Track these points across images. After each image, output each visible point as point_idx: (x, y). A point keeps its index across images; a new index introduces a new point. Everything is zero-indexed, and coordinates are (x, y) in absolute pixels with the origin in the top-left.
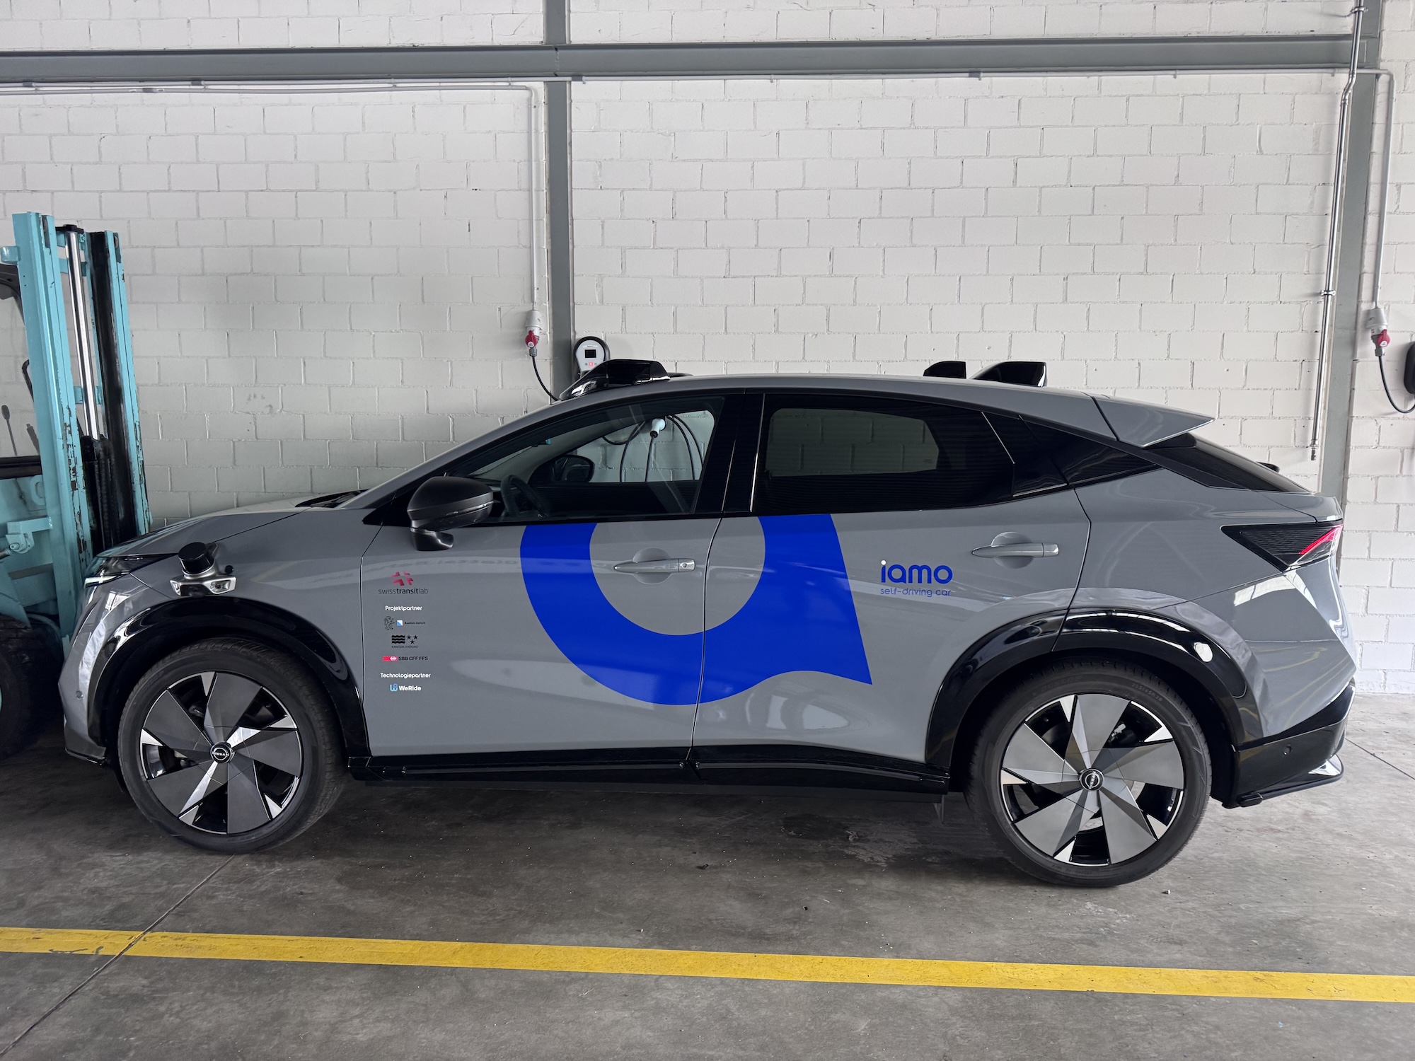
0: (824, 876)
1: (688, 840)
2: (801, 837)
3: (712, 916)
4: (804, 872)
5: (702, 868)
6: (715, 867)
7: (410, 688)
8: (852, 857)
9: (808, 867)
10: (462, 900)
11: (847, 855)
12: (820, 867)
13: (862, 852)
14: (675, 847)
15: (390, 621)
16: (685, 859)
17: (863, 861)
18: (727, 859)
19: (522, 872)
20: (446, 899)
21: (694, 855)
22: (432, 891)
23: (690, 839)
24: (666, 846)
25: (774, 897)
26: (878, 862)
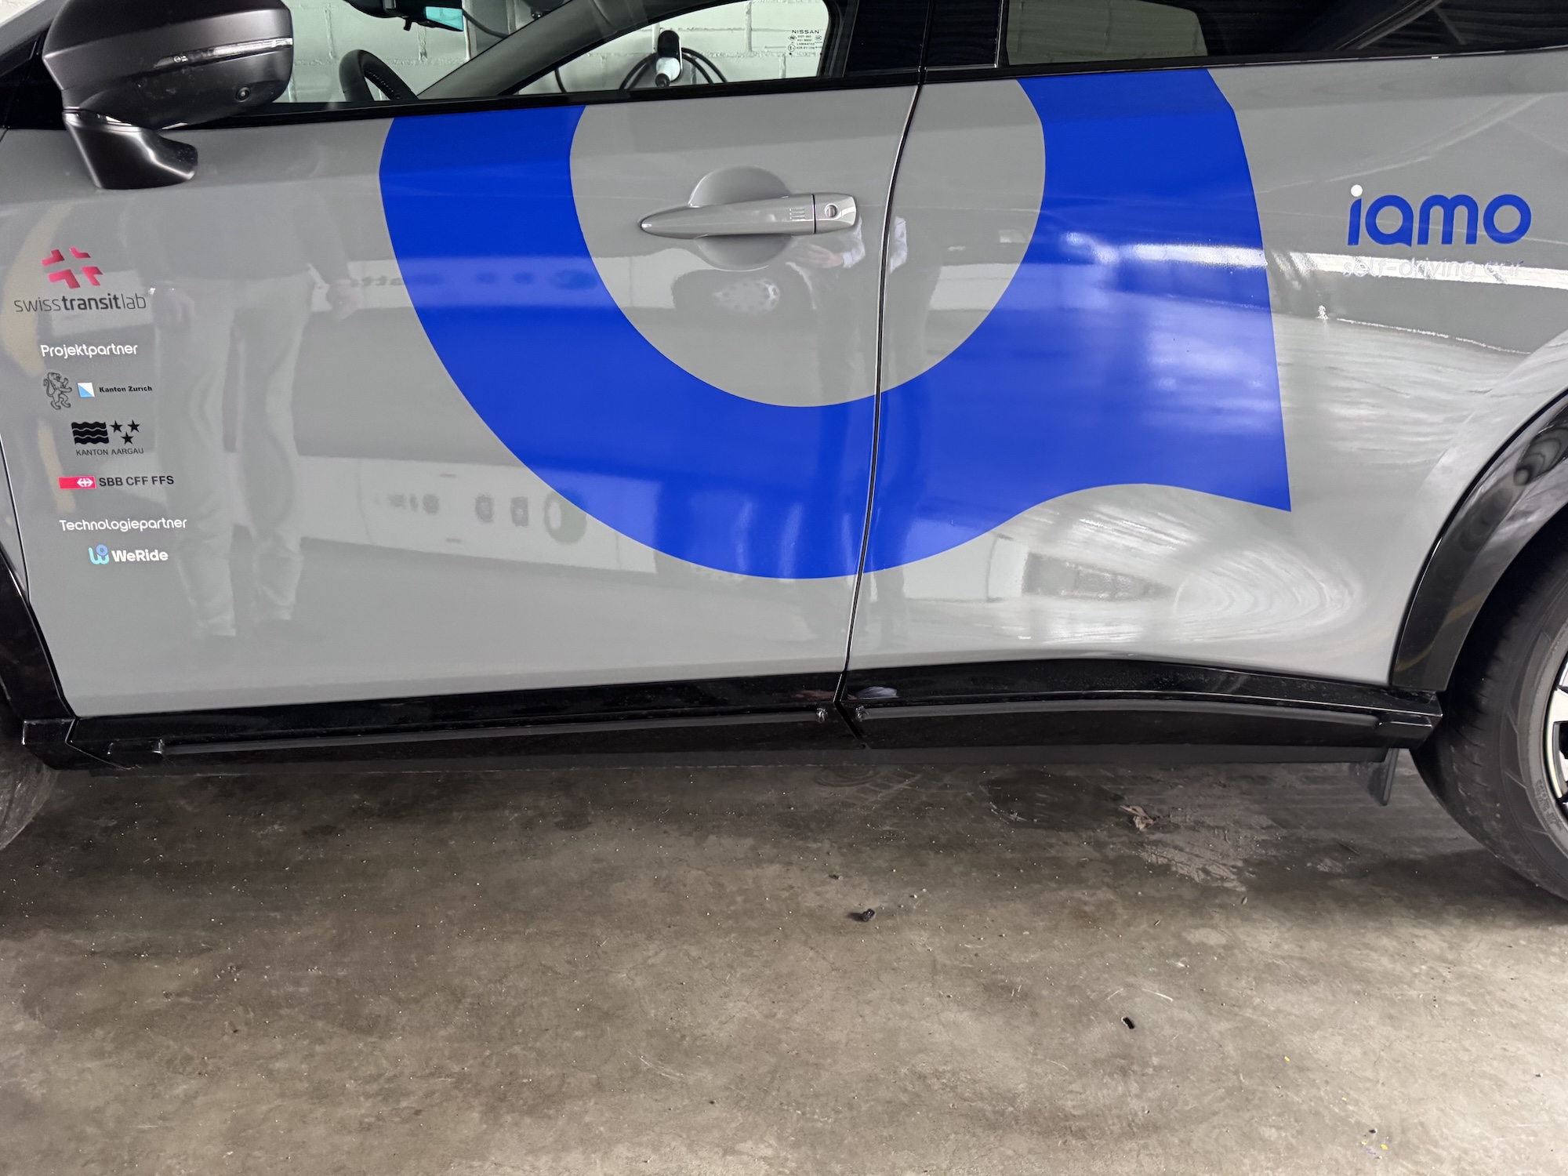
0: (1128, 924)
1: (814, 846)
2: (1037, 827)
3: (923, 1065)
4: (1083, 918)
5: (861, 917)
6: (890, 914)
7: (140, 555)
8: (1163, 871)
9: (1085, 903)
10: (318, 1048)
11: (1151, 866)
12: (1110, 902)
13: (1178, 857)
14: (790, 864)
15: (58, 385)
16: (818, 894)
17: (1191, 879)
18: (908, 890)
19: (464, 951)
20: (279, 1047)
21: (834, 881)
22: (247, 1023)
23: (815, 841)
24: (771, 861)
25: (1045, 993)
26: (1223, 879)
